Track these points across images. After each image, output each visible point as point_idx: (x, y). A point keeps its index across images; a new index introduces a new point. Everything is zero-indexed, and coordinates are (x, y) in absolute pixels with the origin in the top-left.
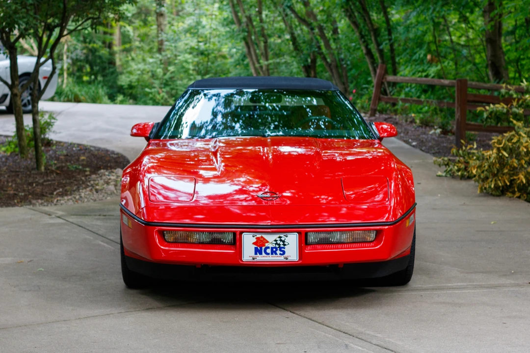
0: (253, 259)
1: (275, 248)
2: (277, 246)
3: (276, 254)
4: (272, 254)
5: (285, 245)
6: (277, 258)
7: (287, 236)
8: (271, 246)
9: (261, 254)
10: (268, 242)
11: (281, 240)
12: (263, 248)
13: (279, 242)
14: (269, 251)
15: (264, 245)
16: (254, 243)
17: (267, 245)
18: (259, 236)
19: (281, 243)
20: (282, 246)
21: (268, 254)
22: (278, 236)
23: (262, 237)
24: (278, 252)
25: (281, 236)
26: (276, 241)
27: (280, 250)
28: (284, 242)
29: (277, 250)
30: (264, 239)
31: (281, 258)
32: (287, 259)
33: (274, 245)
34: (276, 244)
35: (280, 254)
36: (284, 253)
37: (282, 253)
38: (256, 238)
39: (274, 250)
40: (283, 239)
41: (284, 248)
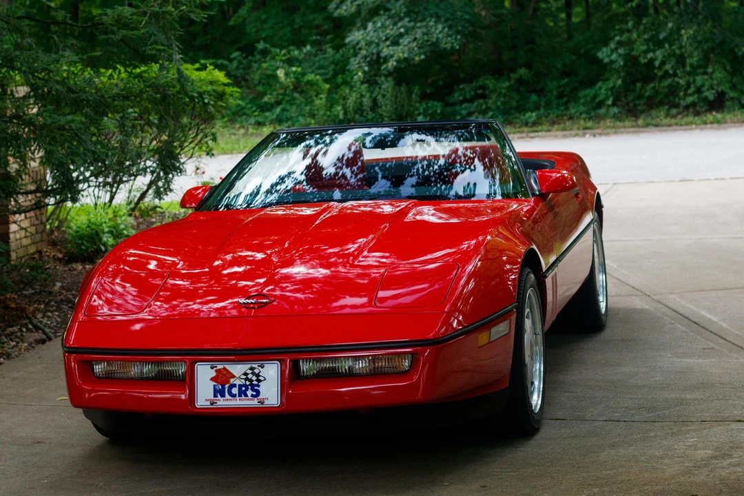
0: (212, 404)
1: (245, 386)
2: (248, 383)
3: (246, 395)
4: (240, 396)
5: (259, 381)
6: (249, 402)
7: (262, 367)
8: (238, 382)
9: (223, 396)
10: (233, 376)
11: (253, 374)
12: (227, 386)
13: (250, 376)
14: (235, 391)
15: (228, 382)
16: (213, 379)
17: (232, 381)
18: (220, 367)
19: (254, 378)
20: (255, 383)
21: (234, 396)
22: (249, 366)
23: (224, 369)
24: (249, 393)
26: (246, 374)
27: (253, 390)
28: (258, 375)
29: (247, 389)
30: (228, 372)
31: (254, 403)
32: (262, 403)
33: (243, 381)
34: (247, 379)
35: (252, 396)
36: (258, 393)
37: (255, 393)
38: (216, 371)
39: (244, 389)
40: (256, 371)
41: (259, 386)
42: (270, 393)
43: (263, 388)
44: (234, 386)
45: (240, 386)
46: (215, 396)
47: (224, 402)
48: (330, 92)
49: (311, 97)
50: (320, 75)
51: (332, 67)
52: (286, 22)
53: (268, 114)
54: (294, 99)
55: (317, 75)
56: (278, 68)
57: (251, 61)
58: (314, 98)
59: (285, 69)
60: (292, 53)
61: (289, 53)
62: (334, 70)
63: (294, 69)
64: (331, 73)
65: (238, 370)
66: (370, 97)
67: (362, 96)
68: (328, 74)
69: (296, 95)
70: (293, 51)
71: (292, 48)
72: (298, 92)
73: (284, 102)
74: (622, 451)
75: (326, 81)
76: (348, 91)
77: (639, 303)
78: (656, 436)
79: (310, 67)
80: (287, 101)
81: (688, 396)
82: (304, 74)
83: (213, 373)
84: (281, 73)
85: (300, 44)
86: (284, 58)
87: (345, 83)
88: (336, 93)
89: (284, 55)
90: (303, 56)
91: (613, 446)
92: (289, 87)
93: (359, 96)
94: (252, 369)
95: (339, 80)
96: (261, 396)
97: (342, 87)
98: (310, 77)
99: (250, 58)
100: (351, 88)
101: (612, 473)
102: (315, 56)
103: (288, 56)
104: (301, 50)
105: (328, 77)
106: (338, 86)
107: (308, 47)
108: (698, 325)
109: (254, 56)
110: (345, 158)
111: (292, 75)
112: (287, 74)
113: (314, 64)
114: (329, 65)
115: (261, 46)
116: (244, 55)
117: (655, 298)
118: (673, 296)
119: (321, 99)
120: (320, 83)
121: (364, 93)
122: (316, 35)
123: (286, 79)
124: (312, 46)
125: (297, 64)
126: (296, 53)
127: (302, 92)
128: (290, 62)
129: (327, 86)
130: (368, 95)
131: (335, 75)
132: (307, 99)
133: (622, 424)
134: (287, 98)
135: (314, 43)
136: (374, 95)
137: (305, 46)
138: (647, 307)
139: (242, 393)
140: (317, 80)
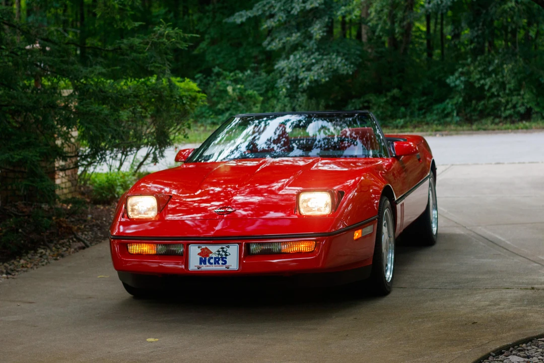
0: (198, 269)
1: (218, 258)
2: (220, 256)
3: (219, 264)
4: (215, 264)
5: (226, 255)
6: (220, 267)
7: (228, 247)
8: (214, 256)
9: (205, 264)
10: (211, 253)
11: (223, 251)
12: (207, 258)
13: (221, 252)
14: (212, 261)
15: (208, 256)
16: (199, 254)
17: (210, 255)
18: (203, 247)
19: (224, 254)
20: (224, 256)
21: (211, 264)
22: (221, 247)
23: (206, 248)
24: (221, 262)
25: (223, 246)
26: (219, 251)
27: (223, 260)
28: (226, 252)
29: (219, 260)
30: (208, 250)
31: (223, 268)
32: (228, 268)
33: (217, 255)
34: (218, 254)
35: (222, 264)
36: (226, 262)
37: (224, 262)
38: (201, 249)
39: (217, 260)
40: (225, 250)
41: (226, 258)
42: (233, 262)
43: (228, 259)
44: (212, 258)
45: (215, 258)
46: (201, 264)
47: (206, 267)
48: (263, 102)
49: (250, 106)
50: (257, 91)
51: (265, 86)
52: (233, 54)
53: (220, 117)
54: (238, 107)
55: (254, 90)
56: (227, 85)
57: (209, 80)
58: (252, 106)
59: (232, 86)
60: (237, 75)
61: (235, 75)
62: (266, 87)
63: (239, 86)
64: (264, 90)
65: (214, 249)
66: (291, 106)
67: (285, 106)
68: (261, 90)
69: (240, 104)
70: (238, 73)
71: (237, 71)
72: (241, 102)
73: (231, 109)
74: (437, 303)
75: (261, 95)
76: (275, 102)
77: (458, 231)
78: (458, 296)
79: (250, 85)
80: (234, 109)
81: (480, 277)
82: (245, 90)
83: (199, 251)
84: (230, 89)
85: (243, 70)
86: (232, 79)
87: (274, 96)
88: (267, 103)
89: (232, 76)
90: (245, 77)
91: (432, 300)
92: (235, 99)
93: (283, 106)
94: (223, 248)
95: (270, 94)
96: (227, 264)
97: (272, 99)
98: (250, 92)
99: (209, 78)
100: (278, 100)
101: (430, 312)
102: (254, 77)
103: (235, 77)
104: (244, 73)
105: (262, 92)
106: (269, 99)
107: (249, 72)
108: (493, 243)
109: (211, 77)
110: (272, 139)
111: (237, 91)
112: (234, 90)
113: (252, 83)
114: (263, 84)
115: (216, 70)
116: (204, 76)
117: (468, 228)
118: (480, 227)
119: (257, 107)
120: (257, 96)
121: (286, 104)
122: (254, 63)
123: (233, 93)
124: (251, 71)
125: (241, 83)
126: (241, 75)
127: (244, 103)
128: (236, 81)
129: (261, 98)
130: (289, 105)
131: (267, 91)
132: (247, 107)
133: (438, 290)
134: (234, 106)
135: (253, 69)
136: (294, 105)
137: (247, 71)
138: (463, 233)
139: (217, 262)
140: (255, 94)
